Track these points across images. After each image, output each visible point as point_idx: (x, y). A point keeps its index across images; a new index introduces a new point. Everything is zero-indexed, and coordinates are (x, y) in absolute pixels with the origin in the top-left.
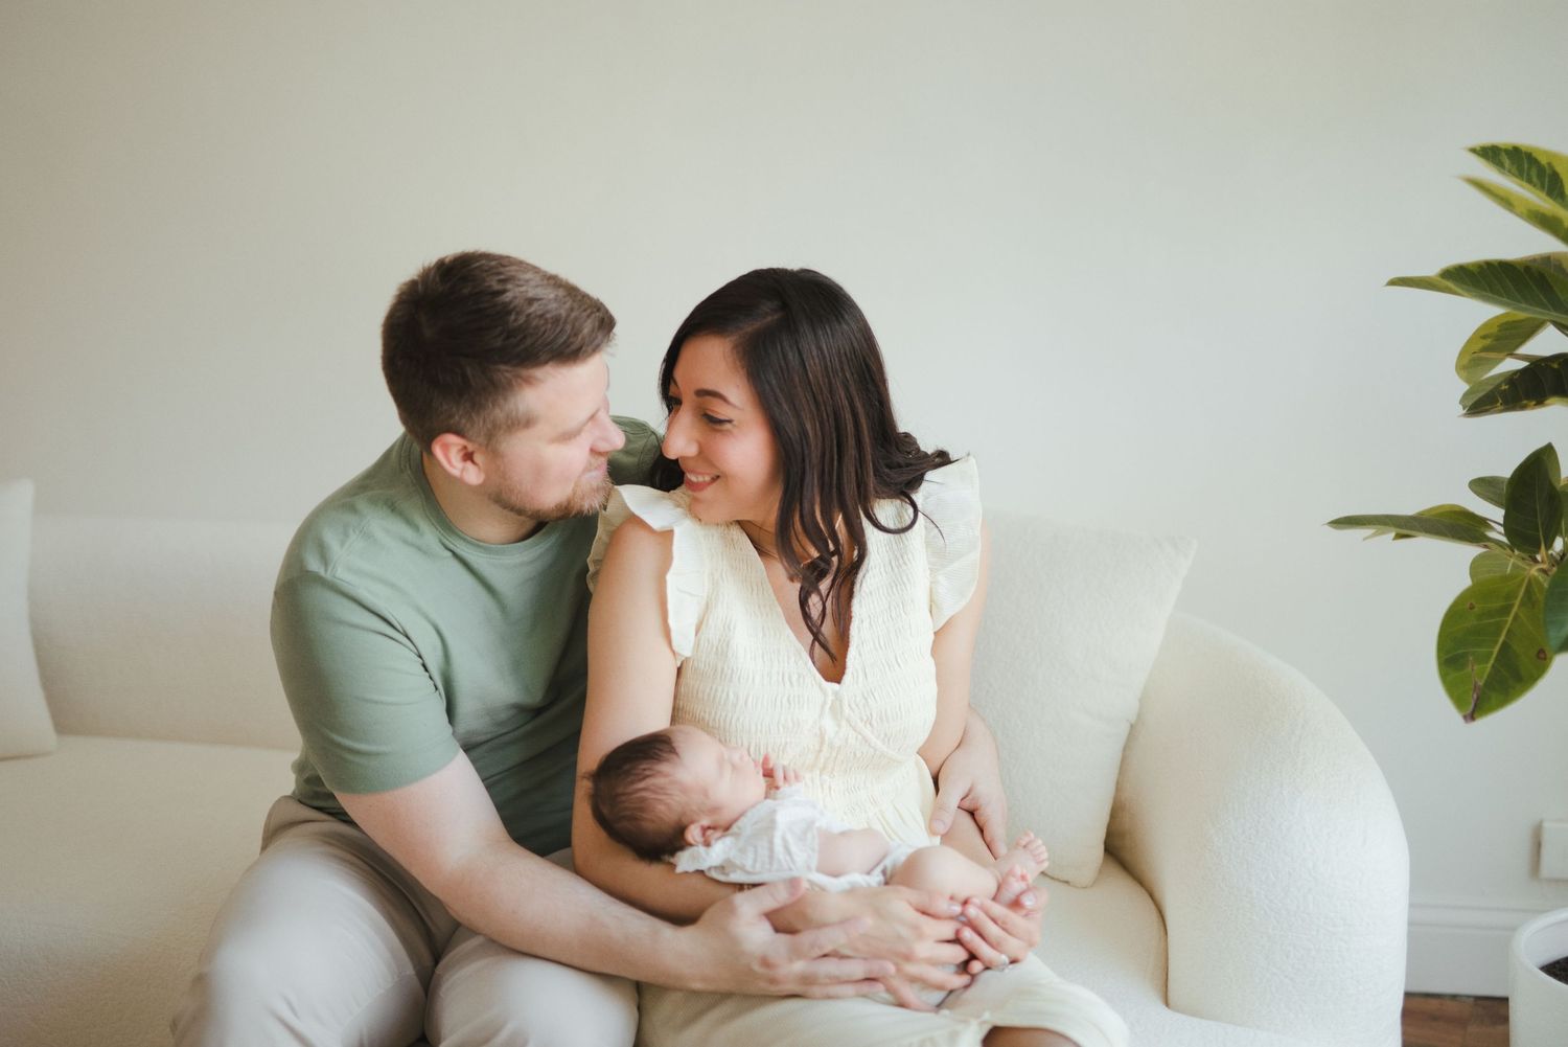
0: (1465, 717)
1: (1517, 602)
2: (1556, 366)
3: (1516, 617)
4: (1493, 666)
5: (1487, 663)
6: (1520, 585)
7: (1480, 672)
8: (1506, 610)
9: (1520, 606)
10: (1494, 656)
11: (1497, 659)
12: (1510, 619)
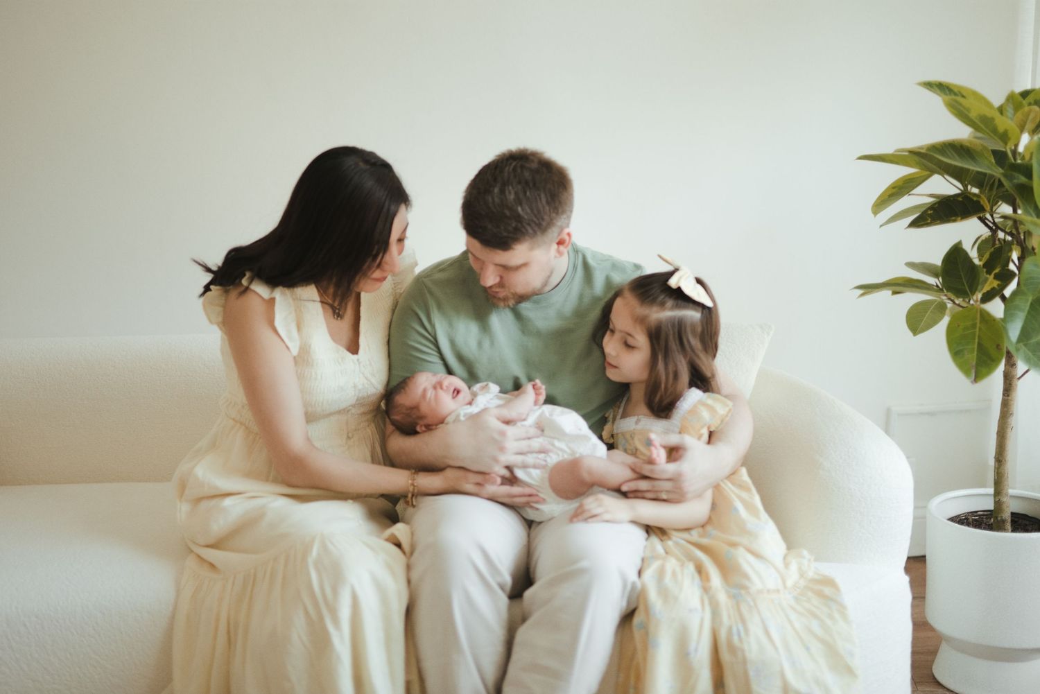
0: (972, 382)
1: (978, 321)
2: (960, 199)
3: (980, 329)
4: (977, 355)
5: (974, 353)
6: (977, 312)
7: (972, 357)
8: (974, 326)
9: (980, 323)
10: (976, 349)
11: (978, 351)
12: (977, 330)
